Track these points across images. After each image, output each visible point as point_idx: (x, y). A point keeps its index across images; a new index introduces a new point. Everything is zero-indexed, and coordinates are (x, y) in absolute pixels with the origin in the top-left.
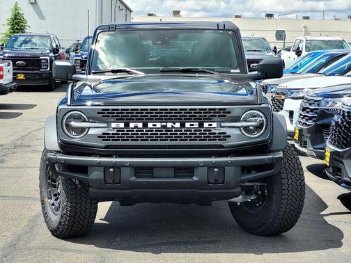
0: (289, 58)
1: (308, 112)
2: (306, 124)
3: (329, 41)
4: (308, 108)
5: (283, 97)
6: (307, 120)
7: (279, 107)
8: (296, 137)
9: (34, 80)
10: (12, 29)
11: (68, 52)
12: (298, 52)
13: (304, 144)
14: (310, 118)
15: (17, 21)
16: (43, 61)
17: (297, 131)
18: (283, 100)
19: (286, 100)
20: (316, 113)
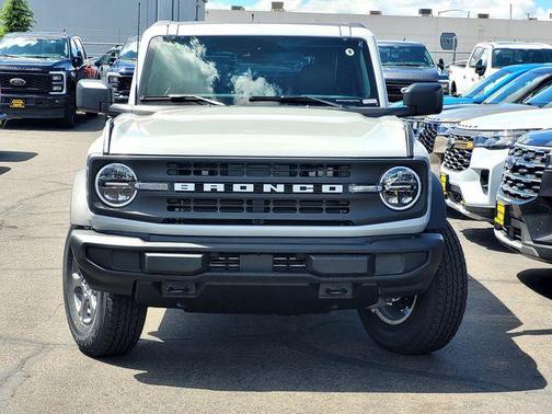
0: (464, 79)
1: (523, 174)
2: (519, 196)
3: (531, 50)
4: (524, 167)
5: (470, 145)
6: (521, 189)
7: (462, 162)
8: (500, 219)
9: (40, 109)
10: (9, 24)
11: (98, 64)
12: (480, 69)
13: (515, 234)
14: (529, 186)
15: (16, 13)
16: (55, 78)
17: (501, 209)
18: (471, 151)
19: (476, 151)
20: (539, 176)
